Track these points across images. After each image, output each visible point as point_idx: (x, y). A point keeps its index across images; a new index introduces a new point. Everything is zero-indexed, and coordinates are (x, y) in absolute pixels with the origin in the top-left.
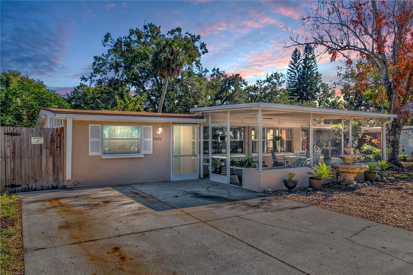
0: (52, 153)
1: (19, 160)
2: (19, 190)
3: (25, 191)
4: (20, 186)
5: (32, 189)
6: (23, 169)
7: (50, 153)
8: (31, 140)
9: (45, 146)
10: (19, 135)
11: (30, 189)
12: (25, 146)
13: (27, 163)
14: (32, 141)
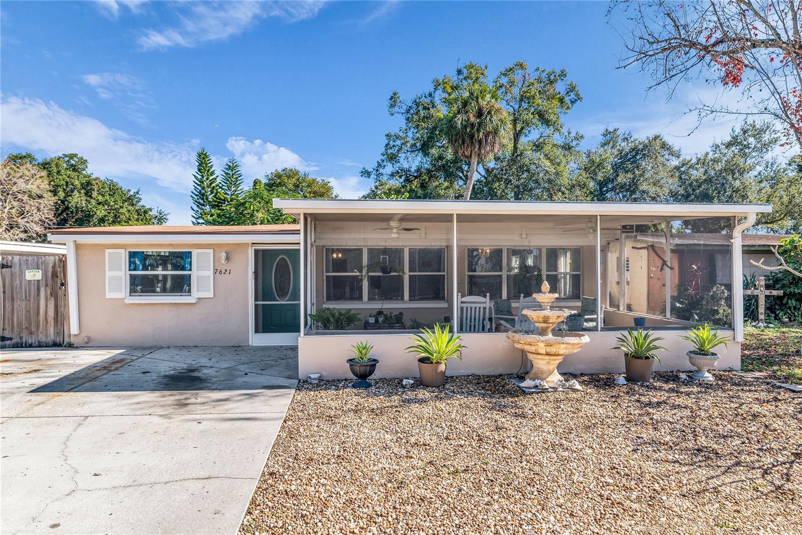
0: (54, 294)
1: (10, 302)
2: (10, 344)
3: (18, 347)
4: (11, 339)
5: (26, 344)
6: (15, 315)
7: (51, 293)
8: (25, 273)
9: (44, 283)
10: (11, 267)
11: (24, 345)
12: (18, 282)
13: (20, 306)
14: (26, 276)
